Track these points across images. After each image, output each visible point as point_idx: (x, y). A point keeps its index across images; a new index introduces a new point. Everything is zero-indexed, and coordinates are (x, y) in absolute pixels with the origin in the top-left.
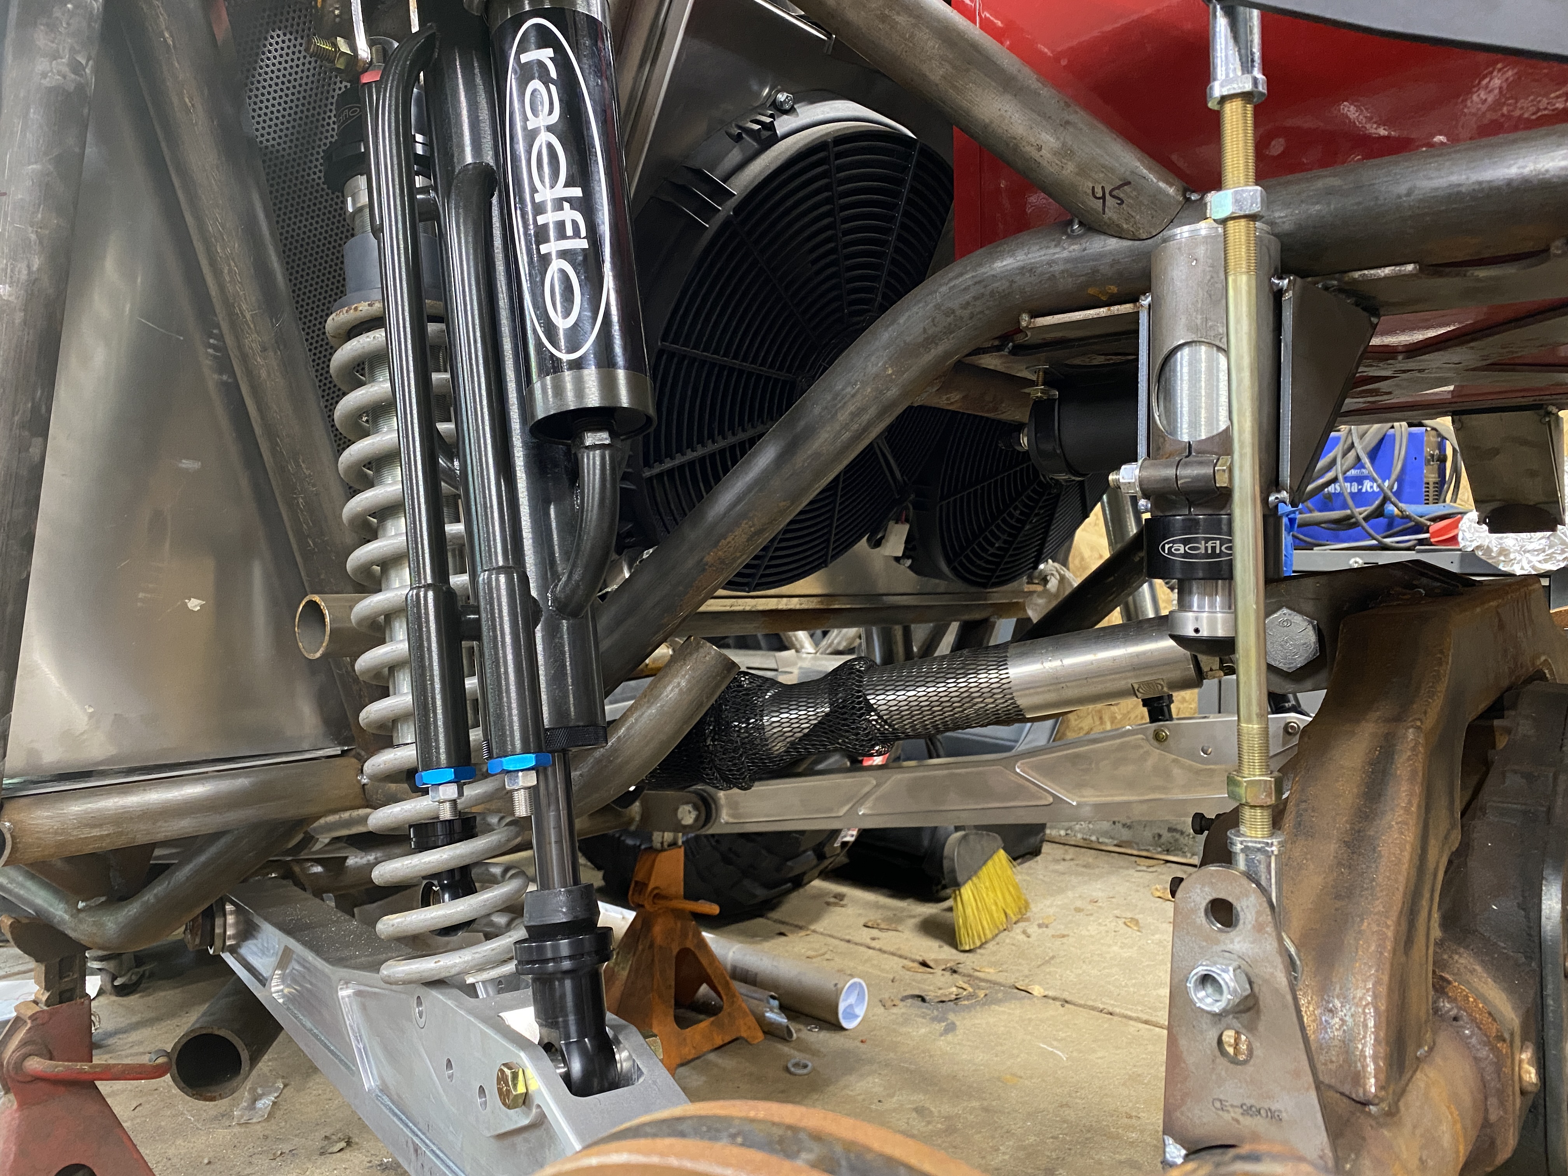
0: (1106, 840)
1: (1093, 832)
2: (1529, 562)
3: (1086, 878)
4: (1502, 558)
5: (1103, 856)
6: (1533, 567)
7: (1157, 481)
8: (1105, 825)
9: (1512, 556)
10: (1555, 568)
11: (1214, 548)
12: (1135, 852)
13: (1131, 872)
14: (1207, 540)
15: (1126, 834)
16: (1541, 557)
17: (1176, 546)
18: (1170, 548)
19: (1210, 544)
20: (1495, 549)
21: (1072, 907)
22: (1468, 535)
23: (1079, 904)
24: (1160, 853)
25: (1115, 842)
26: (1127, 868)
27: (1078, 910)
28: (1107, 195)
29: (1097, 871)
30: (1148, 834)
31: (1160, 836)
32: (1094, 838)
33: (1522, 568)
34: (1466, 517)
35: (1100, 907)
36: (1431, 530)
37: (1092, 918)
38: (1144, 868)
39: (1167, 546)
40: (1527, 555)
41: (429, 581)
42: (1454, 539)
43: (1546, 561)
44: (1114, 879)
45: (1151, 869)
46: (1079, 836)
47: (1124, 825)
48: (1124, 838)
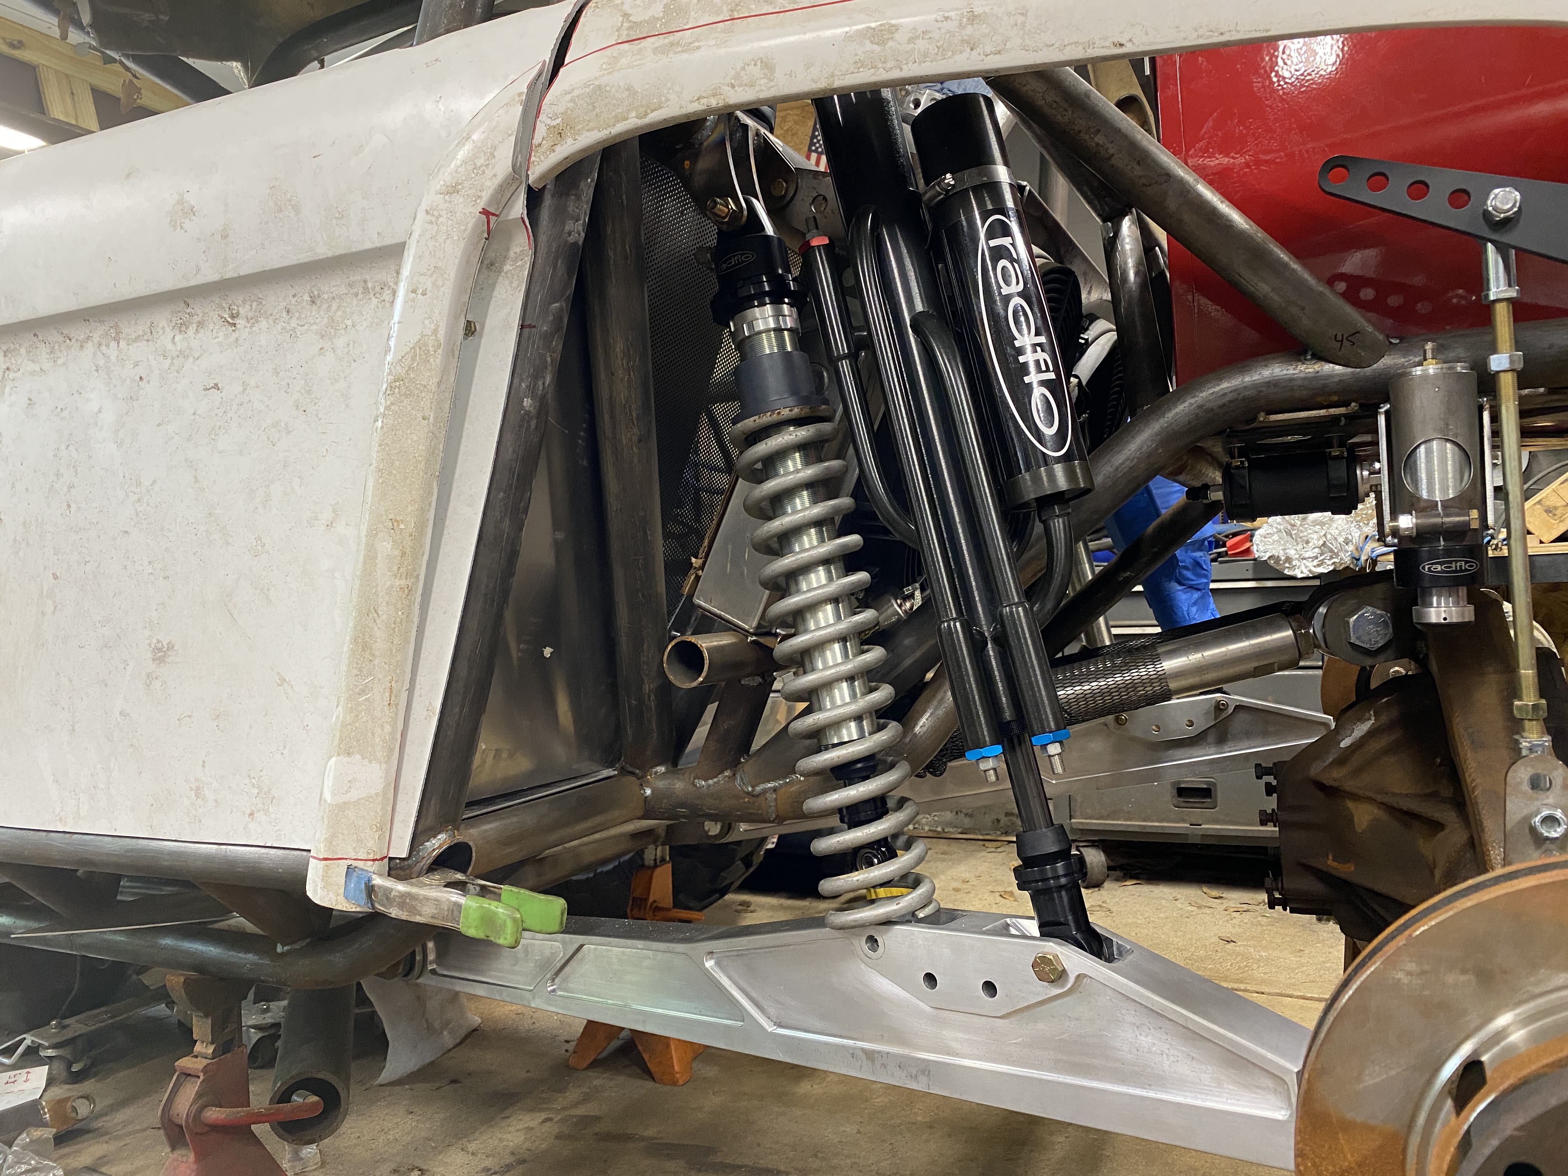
0: (951, 830)
1: (937, 824)
2: (1306, 567)
3: (950, 863)
4: (1287, 565)
5: (953, 843)
6: (1310, 571)
7: (1429, 526)
8: (948, 816)
9: (1294, 563)
10: (1326, 571)
11: (1461, 566)
12: (981, 837)
13: (984, 854)
14: (1456, 562)
15: (967, 822)
16: (1315, 563)
17: (1434, 566)
18: (1429, 568)
19: (1458, 564)
20: (1283, 558)
21: (951, 888)
22: (1261, 548)
23: (955, 885)
24: (1000, 835)
25: (960, 830)
26: (979, 851)
27: (956, 890)
28: (1345, 340)
29: (955, 856)
30: (988, 819)
31: (998, 821)
32: (939, 829)
33: (1302, 572)
34: (1257, 533)
35: (973, 885)
36: (1228, 544)
37: (971, 895)
38: (993, 850)
39: (1427, 567)
40: (1304, 561)
41: (954, 616)
42: (1248, 551)
43: (1318, 566)
44: (972, 862)
45: (999, 850)
46: (927, 828)
47: (966, 815)
48: (967, 826)
